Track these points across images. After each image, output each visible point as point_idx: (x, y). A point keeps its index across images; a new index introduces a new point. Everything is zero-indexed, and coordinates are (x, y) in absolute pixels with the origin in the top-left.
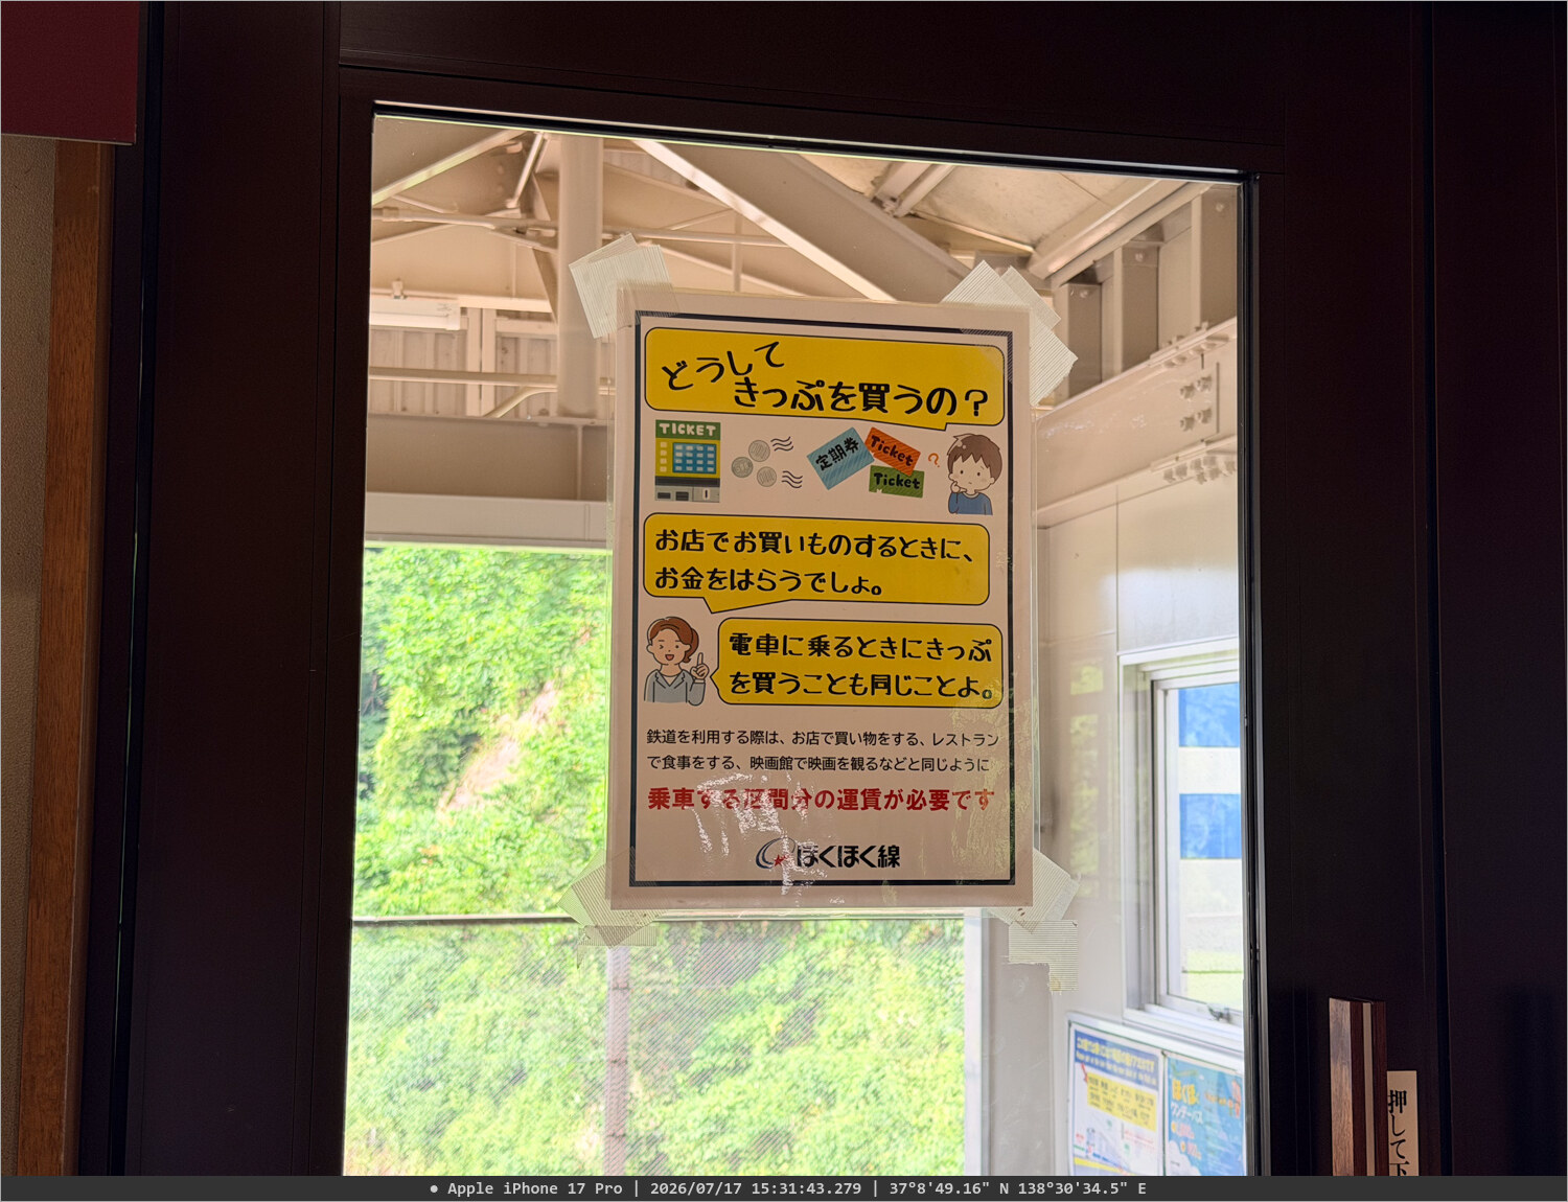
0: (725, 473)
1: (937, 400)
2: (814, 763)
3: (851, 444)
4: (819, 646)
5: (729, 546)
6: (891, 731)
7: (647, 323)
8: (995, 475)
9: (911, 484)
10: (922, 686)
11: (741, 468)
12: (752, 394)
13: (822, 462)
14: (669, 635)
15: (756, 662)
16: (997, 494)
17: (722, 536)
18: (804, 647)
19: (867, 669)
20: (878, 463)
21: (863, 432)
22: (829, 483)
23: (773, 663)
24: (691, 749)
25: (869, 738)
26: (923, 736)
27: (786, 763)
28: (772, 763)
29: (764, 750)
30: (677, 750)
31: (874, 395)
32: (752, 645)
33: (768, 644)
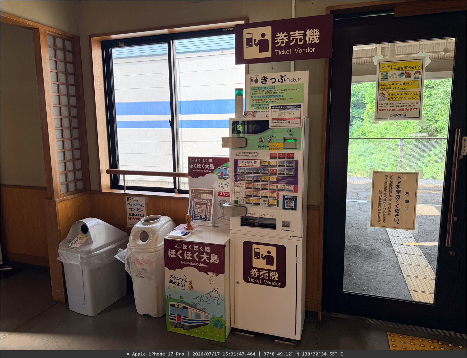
0: (388, 77)
1: (414, 67)
2: (397, 106)
3: (403, 73)
4: (398, 94)
5: (389, 85)
6: (406, 103)
7: (380, 63)
8: (420, 75)
9: (410, 77)
10: (410, 98)
11: (390, 77)
12: (392, 69)
13: (399, 75)
14: (382, 94)
15: (391, 96)
16: (420, 77)
17: (388, 84)
18: (396, 95)
19: (403, 96)
20: (406, 75)
21: (404, 72)
22: (400, 78)
23: (393, 96)
24: (384, 105)
25: (403, 103)
26: (410, 103)
27: (394, 106)
28: (392, 106)
29: (391, 105)
30: (382, 105)
31: (406, 68)
32: (391, 95)
33: (392, 95)
